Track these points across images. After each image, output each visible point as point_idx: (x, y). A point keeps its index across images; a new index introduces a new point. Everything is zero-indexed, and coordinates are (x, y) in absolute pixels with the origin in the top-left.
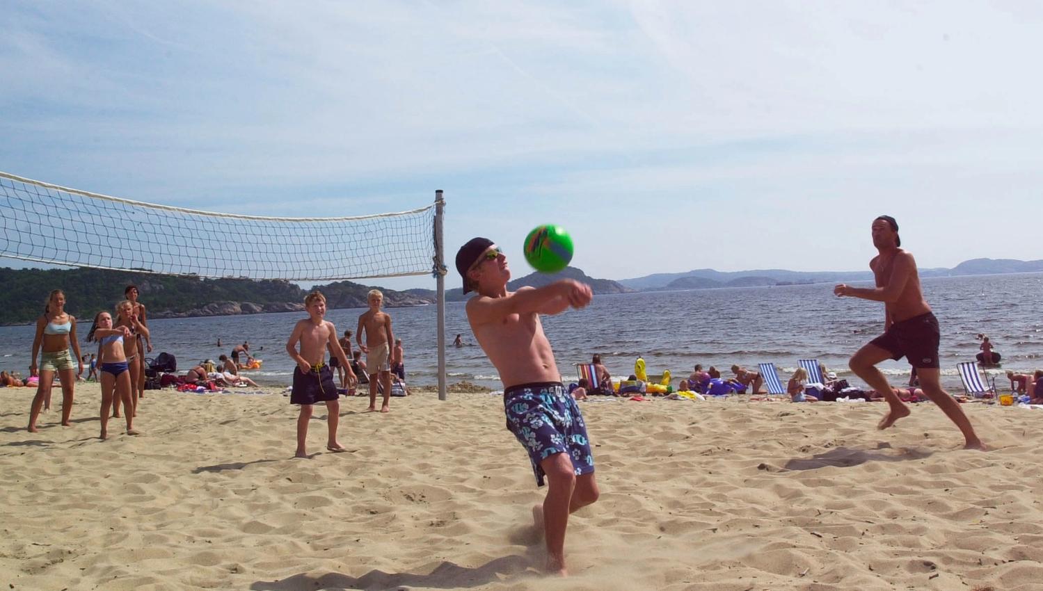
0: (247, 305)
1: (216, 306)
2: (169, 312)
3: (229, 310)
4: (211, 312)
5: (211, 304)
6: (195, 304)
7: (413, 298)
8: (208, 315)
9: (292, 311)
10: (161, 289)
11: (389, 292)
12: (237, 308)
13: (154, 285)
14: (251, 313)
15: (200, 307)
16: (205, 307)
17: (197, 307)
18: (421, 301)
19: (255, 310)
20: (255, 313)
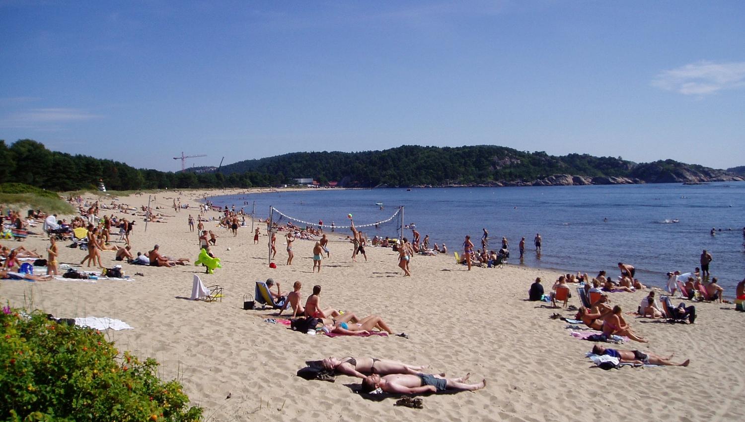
0: (578, 177)
1: (554, 178)
2: (519, 181)
3: (564, 181)
4: (550, 183)
5: (550, 176)
6: (539, 176)
7: (729, 175)
8: (547, 184)
9: (614, 184)
10: (517, 163)
11: (706, 170)
12: (570, 179)
13: (513, 160)
14: (581, 185)
15: (542, 178)
16: (546, 179)
17: (540, 178)
18: (735, 178)
19: (583, 182)
20: (583, 184)
